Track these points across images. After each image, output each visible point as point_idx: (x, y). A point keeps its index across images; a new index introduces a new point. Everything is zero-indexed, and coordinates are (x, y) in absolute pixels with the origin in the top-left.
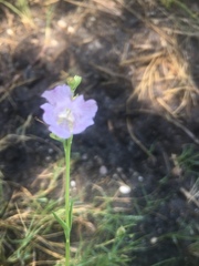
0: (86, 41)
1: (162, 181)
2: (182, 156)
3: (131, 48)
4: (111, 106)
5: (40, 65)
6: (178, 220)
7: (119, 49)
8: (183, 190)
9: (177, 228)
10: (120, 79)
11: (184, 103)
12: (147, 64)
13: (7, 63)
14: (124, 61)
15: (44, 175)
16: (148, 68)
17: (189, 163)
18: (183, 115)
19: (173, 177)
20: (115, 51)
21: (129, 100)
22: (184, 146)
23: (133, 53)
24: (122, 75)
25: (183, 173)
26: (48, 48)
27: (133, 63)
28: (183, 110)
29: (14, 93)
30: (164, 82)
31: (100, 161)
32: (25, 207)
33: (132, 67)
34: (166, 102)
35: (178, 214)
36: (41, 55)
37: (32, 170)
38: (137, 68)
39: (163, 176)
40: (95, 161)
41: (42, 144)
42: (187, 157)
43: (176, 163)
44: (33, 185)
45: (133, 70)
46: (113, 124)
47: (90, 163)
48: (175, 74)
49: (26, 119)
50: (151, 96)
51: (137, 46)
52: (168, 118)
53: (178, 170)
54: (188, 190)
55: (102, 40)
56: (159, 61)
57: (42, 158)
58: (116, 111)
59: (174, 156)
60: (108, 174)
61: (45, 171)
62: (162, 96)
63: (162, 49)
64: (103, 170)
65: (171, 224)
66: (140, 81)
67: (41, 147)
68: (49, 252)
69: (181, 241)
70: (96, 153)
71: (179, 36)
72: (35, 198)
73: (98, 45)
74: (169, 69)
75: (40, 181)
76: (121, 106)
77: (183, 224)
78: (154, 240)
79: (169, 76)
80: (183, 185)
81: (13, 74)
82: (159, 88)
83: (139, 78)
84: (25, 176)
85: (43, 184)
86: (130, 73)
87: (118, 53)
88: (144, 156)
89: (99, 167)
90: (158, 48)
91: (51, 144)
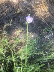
5: (12, 7)
8: (45, 36)
10: (32, 11)
11: (46, 17)
13: (4, 6)
16: (39, 8)
17: (46, 31)
18: (46, 20)
20: (30, 3)
22: (46, 27)
23: (35, 4)
25: (45, 33)
27: (35, 7)
30: (42, 12)
32: (12, 40)
34: (42, 17)
35: (43, 41)
36: (12, 4)
39: (41, 33)
47: (25, 31)
50: (39, 15)
52: (42, 21)
56: (41, 6)
60: (29, 33)
61: (15, 32)
63: (42, 3)
67: (14, 27)
72: (14, 38)
73: (26, 2)
78: (38, 46)
81: (6, 9)
83: (36, 11)
84: (11, 34)
85: (15, 35)
91: (16, 26)
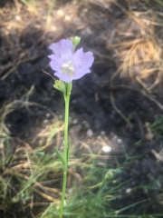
0: (80, 28)
1: (137, 143)
2: (154, 124)
3: (116, 35)
4: (97, 82)
5: (42, 46)
6: (149, 175)
7: (106, 35)
8: (154, 151)
9: (147, 181)
10: (106, 60)
11: (157, 81)
12: (129, 48)
13: (15, 43)
14: (110, 45)
15: (42, 134)
16: (129, 51)
17: (160, 130)
18: (156, 91)
19: (146, 141)
20: (102, 37)
21: (113, 77)
22: (156, 116)
23: (117, 39)
24: (108, 57)
25: (154, 138)
26: (48, 33)
27: (118, 47)
28: (157, 87)
29: (20, 68)
30: (142, 64)
31: (87, 125)
32: (26, 159)
33: (116, 51)
34: (143, 80)
35: (149, 171)
36: (43, 37)
37: (32, 130)
38: (120, 51)
39: (138, 139)
40: (83, 125)
41: (41, 109)
42: (159, 125)
43: (149, 130)
44: (33, 141)
45: (117, 53)
46: (99, 96)
47: (79, 126)
48: (152, 58)
49: (29, 88)
50: (131, 75)
51: (121, 34)
52: (144, 93)
53: (150, 136)
54: (158, 152)
55: (93, 27)
56: (138, 47)
57: (41, 121)
58: (102, 86)
59: (147, 124)
60: (93, 136)
61: (43, 131)
62: (140, 75)
63: (141, 37)
64: (90, 133)
65: (143, 178)
66: (122, 62)
67: (40, 112)
68: (44, 195)
69: (151, 192)
70: (85, 119)
71: (156, 26)
72: (35, 152)
73: (89, 31)
74: (146, 53)
75: (39, 139)
76: (106, 82)
77: (152, 178)
78: (129, 191)
79: (147, 59)
80: (154, 147)
81: (20, 52)
82: (137, 69)
83: (122, 60)
84: (27, 135)
85: (41, 142)
86: (114, 56)
87: (105, 38)
88: (124, 123)
89: (87, 130)
90: (138, 36)
91: (49, 109)
